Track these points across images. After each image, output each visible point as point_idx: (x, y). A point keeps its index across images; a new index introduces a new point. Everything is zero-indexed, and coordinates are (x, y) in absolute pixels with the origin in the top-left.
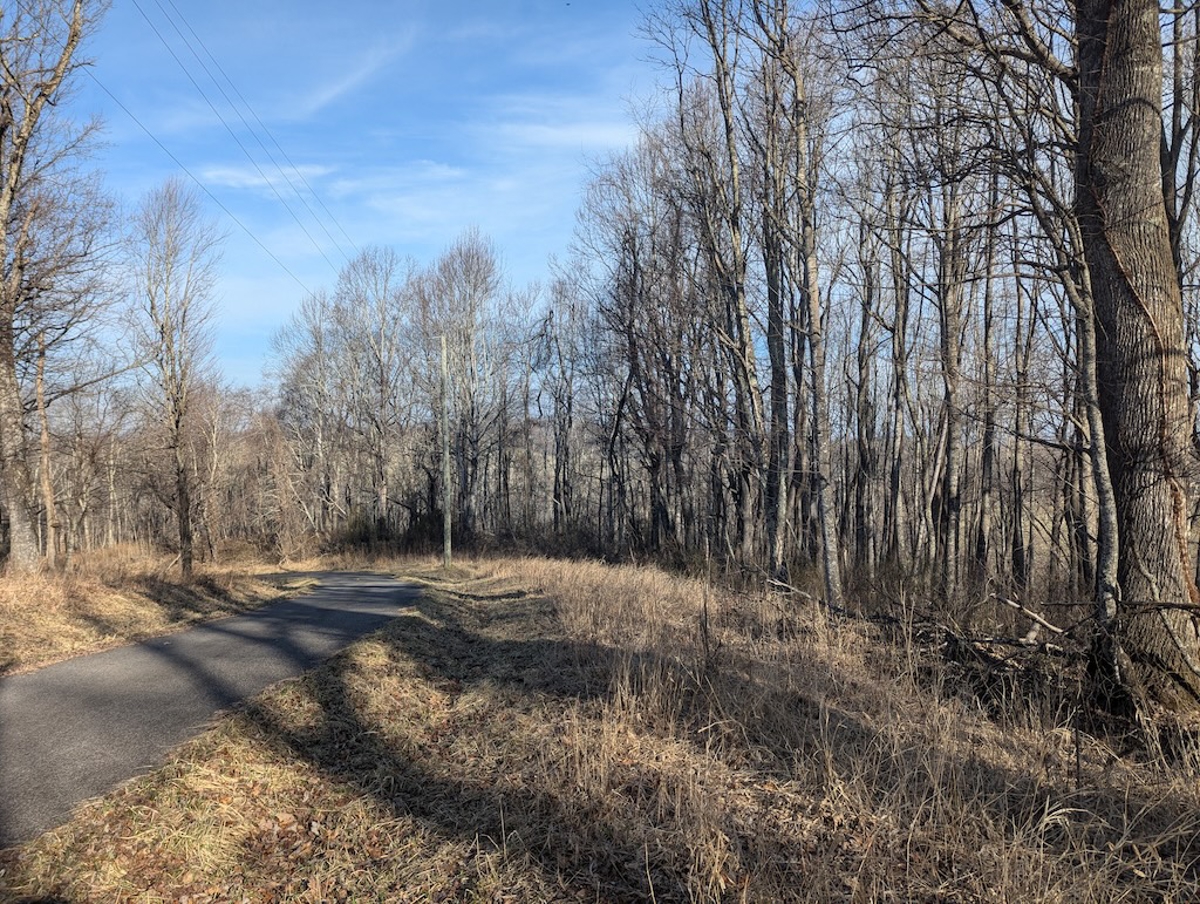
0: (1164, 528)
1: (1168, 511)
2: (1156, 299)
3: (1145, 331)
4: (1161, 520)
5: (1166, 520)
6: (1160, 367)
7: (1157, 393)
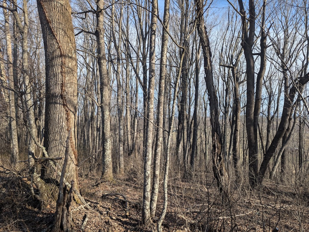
0: (62, 126)
1: (64, 120)
2: (61, 33)
3: (56, 46)
4: (61, 123)
5: (63, 123)
6: (62, 61)
7: (61, 72)
